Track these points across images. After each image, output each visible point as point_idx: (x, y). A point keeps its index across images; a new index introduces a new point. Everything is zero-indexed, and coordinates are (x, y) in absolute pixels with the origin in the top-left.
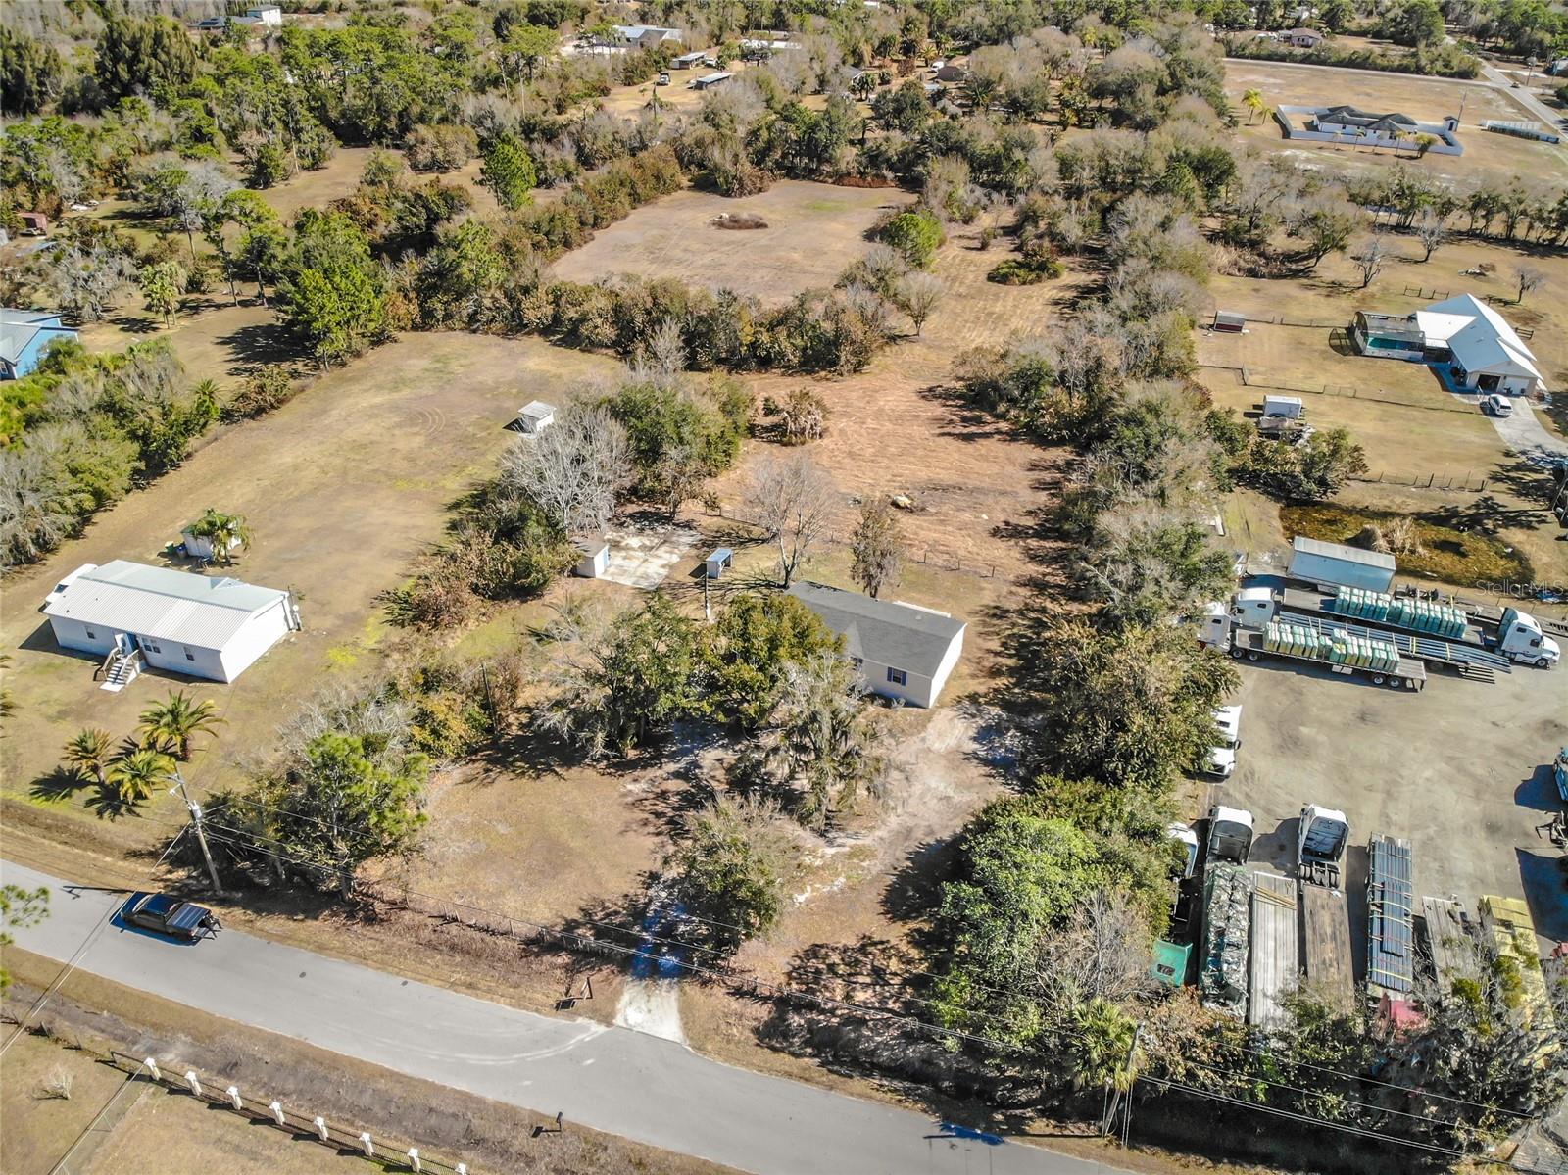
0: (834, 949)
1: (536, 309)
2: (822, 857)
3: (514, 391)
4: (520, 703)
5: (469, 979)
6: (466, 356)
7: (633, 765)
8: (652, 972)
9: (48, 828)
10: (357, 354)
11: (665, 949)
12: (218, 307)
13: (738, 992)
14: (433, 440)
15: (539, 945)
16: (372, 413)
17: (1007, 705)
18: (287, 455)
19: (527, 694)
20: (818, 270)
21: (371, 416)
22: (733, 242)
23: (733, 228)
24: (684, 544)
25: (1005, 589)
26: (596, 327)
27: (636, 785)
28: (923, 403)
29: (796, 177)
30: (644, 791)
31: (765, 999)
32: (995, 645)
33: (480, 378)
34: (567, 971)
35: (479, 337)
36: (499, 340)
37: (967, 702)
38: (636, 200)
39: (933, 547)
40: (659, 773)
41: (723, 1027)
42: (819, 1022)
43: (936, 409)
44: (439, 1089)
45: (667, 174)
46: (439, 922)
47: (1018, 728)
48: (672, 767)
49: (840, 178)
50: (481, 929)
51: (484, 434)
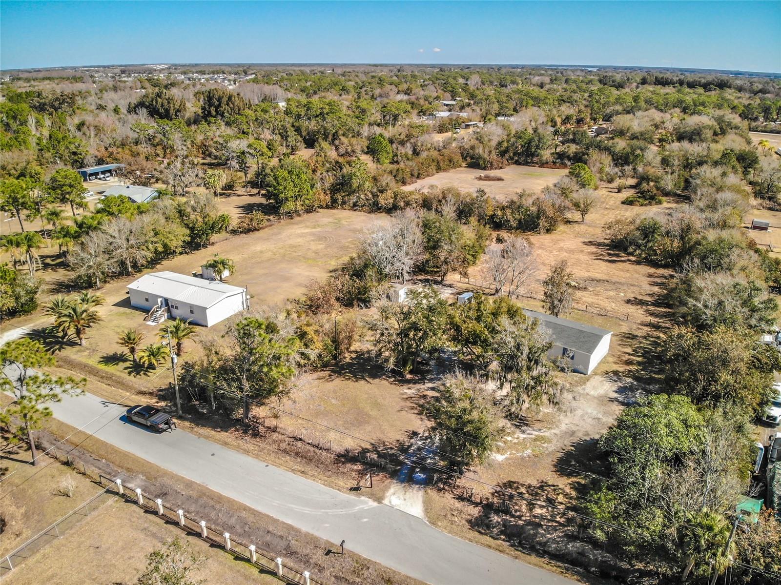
0: (522, 485)
1: (385, 200)
2: (518, 438)
4: (352, 348)
5: (303, 470)
6: (349, 219)
7: (409, 382)
8: (409, 479)
9: (102, 377)
10: (299, 215)
11: (418, 470)
12: (239, 196)
13: (461, 498)
14: (328, 247)
15: (346, 458)
16: (302, 236)
17: (636, 378)
18: (258, 247)
19: (357, 345)
21: (301, 237)
22: (485, 185)
23: (486, 180)
24: (448, 293)
25: (635, 327)
27: (410, 391)
28: (585, 246)
29: (520, 164)
30: (413, 394)
31: (477, 504)
32: (629, 350)
33: (354, 226)
34: (359, 474)
35: (357, 212)
36: (366, 214)
37: (612, 375)
38: (439, 169)
39: (591, 305)
40: (422, 387)
41: (449, 516)
42: (510, 521)
43: (593, 249)
44: (275, 521)
45: (456, 161)
46: (292, 440)
47: (643, 389)
48: (430, 385)
49: (543, 164)
50: (314, 446)
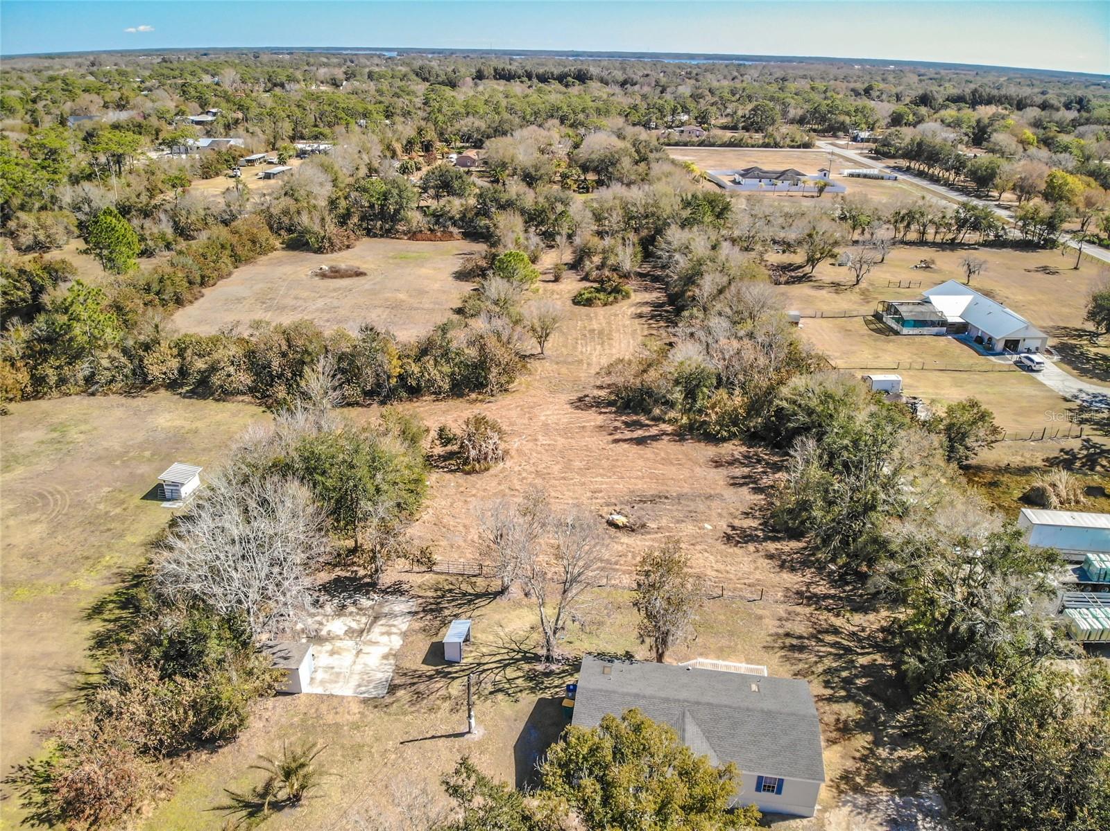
1: (160, 365)
3: (147, 454)
6: (86, 422)
14: (56, 527)
20: (427, 306)
22: (339, 289)
23: (335, 277)
24: (401, 616)
25: (782, 611)
26: (229, 375)
28: (580, 413)
29: (375, 236)
32: (820, 688)
33: (105, 444)
35: (99, 399)
36: (122, 400)
38: (237, 260)
45: (262, 240)
51: (118, 510)
